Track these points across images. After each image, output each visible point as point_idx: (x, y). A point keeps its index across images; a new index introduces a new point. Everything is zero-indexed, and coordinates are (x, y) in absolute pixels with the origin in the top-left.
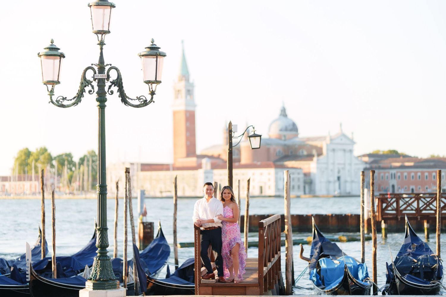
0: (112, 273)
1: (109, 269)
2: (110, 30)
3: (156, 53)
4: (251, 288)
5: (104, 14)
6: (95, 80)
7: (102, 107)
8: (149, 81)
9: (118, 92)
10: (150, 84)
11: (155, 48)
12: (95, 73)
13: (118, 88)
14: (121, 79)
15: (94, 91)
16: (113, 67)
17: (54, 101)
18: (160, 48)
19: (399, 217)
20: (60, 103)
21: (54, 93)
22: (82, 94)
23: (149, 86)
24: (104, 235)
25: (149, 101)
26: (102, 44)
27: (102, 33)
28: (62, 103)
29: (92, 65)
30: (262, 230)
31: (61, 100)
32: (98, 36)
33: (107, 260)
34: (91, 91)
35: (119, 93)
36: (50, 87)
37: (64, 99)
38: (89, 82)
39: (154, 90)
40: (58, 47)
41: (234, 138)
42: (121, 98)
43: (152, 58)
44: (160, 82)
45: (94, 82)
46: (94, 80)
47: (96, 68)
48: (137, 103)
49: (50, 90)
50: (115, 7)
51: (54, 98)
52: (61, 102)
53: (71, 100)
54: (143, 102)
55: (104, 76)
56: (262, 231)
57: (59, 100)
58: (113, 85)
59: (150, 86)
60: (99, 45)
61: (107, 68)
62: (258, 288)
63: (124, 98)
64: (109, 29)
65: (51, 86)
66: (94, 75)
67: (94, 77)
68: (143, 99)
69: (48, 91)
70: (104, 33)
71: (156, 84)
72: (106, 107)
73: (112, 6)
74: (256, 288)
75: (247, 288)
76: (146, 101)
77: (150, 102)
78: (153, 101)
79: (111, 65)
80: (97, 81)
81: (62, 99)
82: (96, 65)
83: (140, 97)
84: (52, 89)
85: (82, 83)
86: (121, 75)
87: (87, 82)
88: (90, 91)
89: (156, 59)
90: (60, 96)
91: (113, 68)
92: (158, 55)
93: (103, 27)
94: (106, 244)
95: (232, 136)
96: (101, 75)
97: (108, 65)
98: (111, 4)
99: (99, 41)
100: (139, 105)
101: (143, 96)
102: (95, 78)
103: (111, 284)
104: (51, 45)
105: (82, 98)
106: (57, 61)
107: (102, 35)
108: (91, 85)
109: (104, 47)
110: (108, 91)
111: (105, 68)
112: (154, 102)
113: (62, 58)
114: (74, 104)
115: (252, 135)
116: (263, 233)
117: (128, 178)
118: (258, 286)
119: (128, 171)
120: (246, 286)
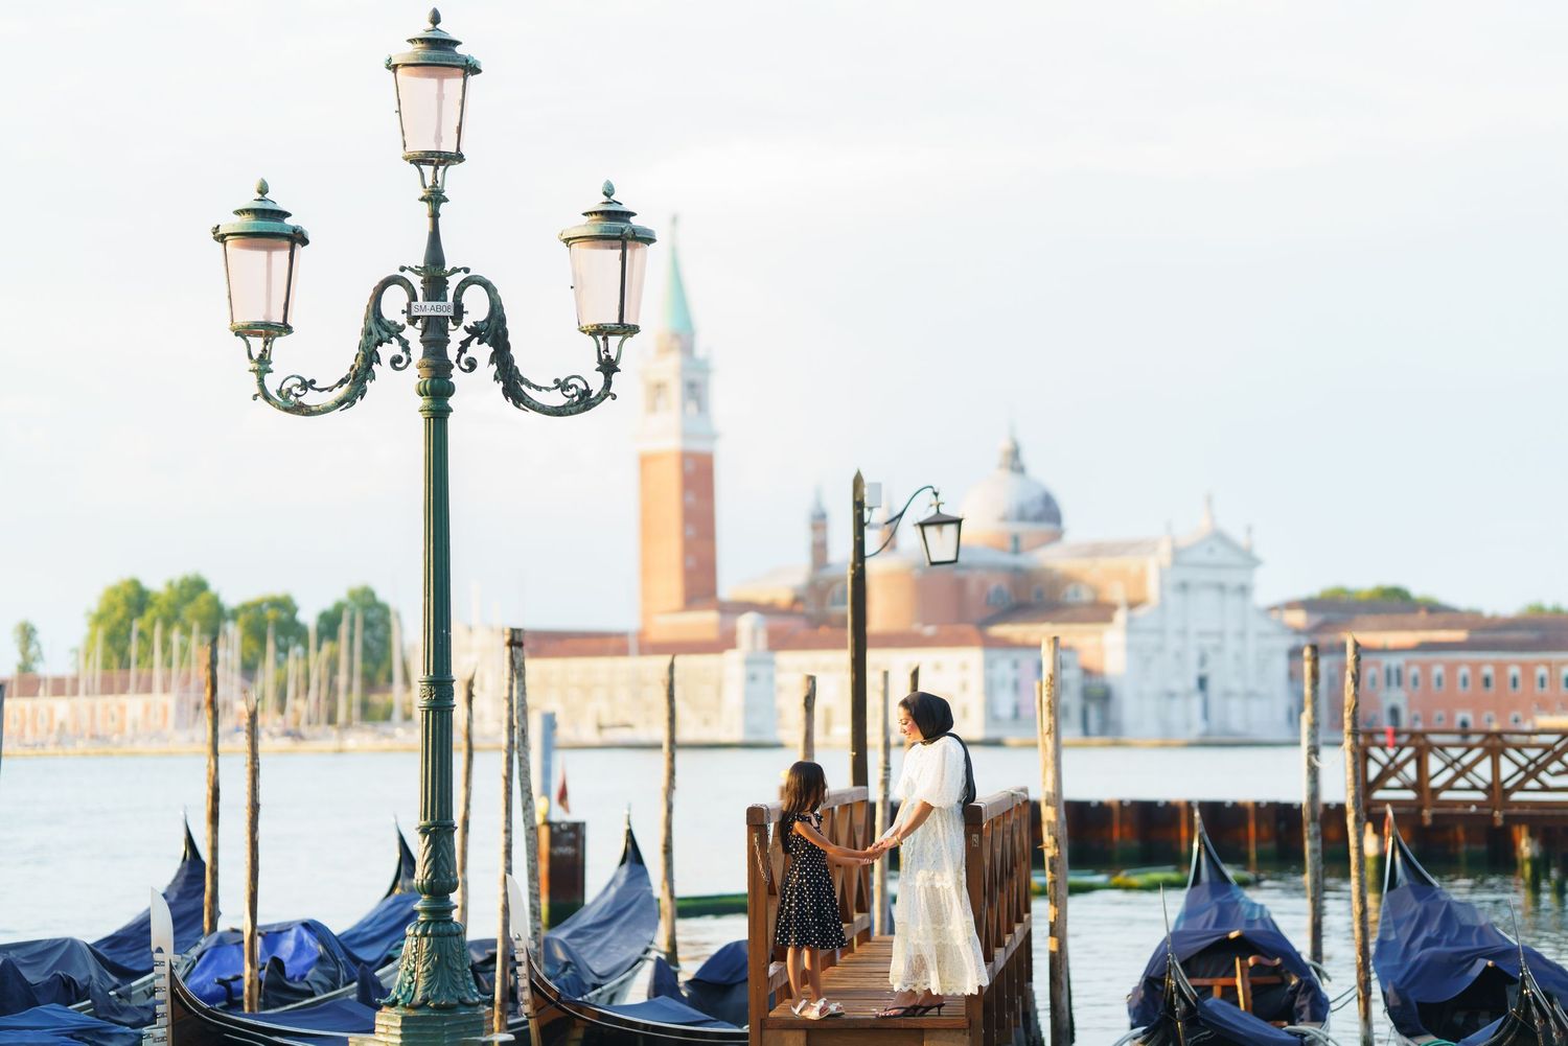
0: (468, 979)
1: (459, 968)
2: (463, 151)
3: (623, 230)
4: (936, 1035)
5: (441, 97)
6: (413, 320)
7: (438, 416)
8: (598, 326)
9: (491, 362)
10: (600, 338)
11: (616, 212)
12: (414, 297)
13: (492, 350)
14: (503, 320)
15: (409, 360)
16: (474, 279)
17: (272, 390)
18: (633, 214)
19: (1426, 813)
20: (292, 398)
21: (270, 366)
22: (369, 368)
23: (597, 342)
24: (444, 849)
25: (599, 395)
26: (435, 198)
27: (436, 160)
28: (300, 399)
29: (403, 269)
30: (976, 833)
31: (296, 390)
32: (420, 170)
33: (450, 935)
34: (400, 359)
35: (494, 367)
36: (257, 344)
37: (307, 385)
38: (392, 328)
39: (613, 357)
40: (282, 206)
41: (871, 527)
42: (501, 383)
43: (606, 248)
44: (634, 330)
45: (409, 328)
46: (410, 323)
47: (417, 281)
48: (557, 399)
49: (255, 356)
50: (478, 71)
51: (272, 383)
52: (297, 396)
53: (330, 389)
54: (576, 399)
55: (445, 308)
56: (975, 837)
57: (290, 390)
58: (476, 339)
59: (601, 342)
60: (425, 204)
61: (453, 282)
62: (965, 1034)
63: (512, 385)
64: (458, 149)
65: (261, 340)
66: (409, 306)
67: (408, 311)
68: (576, 387)
69: (250, 356)
70: (443, 163)
71: (620, 338)
72: (451, 414)
73: (470, 69)
74: (960, 1035)
75: (926, 1036)
76: (588, 392)
77: (602, 397)
78: (611, 394)
79: (467, 270)
80: (419, 324)
81: (298, 386)
82: (417, 273)
83: (567, 379)
84: (265, 350)
85: (368, 333)
86: (501, 307)
87: (387, 330)
88: (395, 361)
89: (620, 251)
90: (293, 376)
91: (474, 283)
92: (628, 238)
93: (439, 138)
94: (447, 881)
95: (866, 520)
96: (435, 304)
97: (459, 270)
98: (467, 61)
99: (425, 187)
100: (564, 406)
101: (579, 377)
102: (414, 314)
103: (465, 1021)
104: (259, 200)
105: (368, 381)
106: (281, 256)
107: (436, 168)
108: (400, 338)
109: (443, 207)
110: (458, 361)
111: (447, 282)
112: (614, 397)
113: (297, 245)
114: (340, 403)
115: (931, 518)
116: (981, 844)
117: (517, 665)
118: (964, 1029)
119: (517, 639)
120: (923, 1026)
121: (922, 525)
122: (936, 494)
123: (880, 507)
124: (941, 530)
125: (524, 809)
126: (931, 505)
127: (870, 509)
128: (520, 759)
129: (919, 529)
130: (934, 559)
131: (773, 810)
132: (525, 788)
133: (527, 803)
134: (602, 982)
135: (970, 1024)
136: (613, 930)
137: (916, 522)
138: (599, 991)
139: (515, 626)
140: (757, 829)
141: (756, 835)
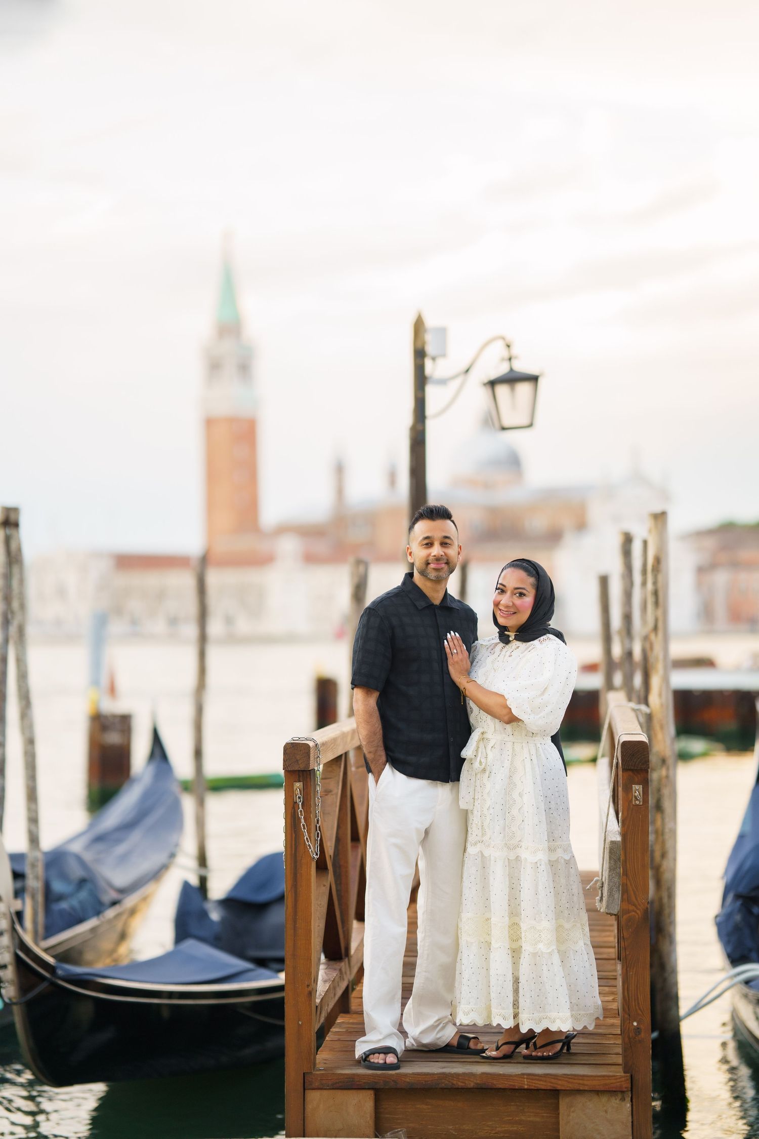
4: (580, 1100)
30: (638, 784)
41: (434, 383)
56: (637, 789)
62: (623, 1099)
74: (615, 1102)
75: (563, 1103)
95: (428, 374)
115: (505, 374)
116: (645, 800)
118: (622, 1092)
120: (559, 1088)
121: (493, 383)
122: (509, 346)
123: (445, 358)
124: (513, 389)
126: (503, 360)
129: (489, 389)
130: (507, 423)
131: (323, 744)
135: (632, 1088)
137: (486, 381)
140: (299, 776)
141: (298, 785)
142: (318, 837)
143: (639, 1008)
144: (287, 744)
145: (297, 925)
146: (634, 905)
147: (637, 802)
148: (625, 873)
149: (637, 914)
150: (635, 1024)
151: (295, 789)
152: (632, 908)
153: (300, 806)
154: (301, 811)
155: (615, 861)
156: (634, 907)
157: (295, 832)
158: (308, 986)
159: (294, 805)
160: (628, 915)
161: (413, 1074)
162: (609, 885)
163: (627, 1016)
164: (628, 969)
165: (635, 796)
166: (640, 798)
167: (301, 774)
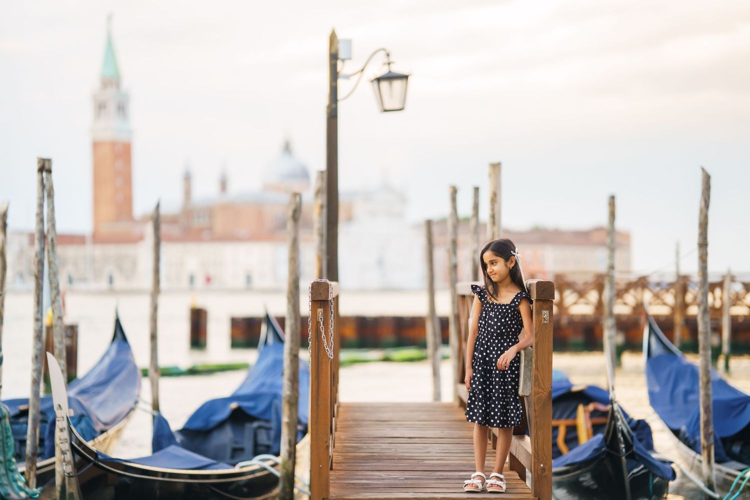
30: (546, 310)
41: (343, 77)
56: (546, 313)
95: (339, 71)
115: (386, 74)
117: (47, 187)
119: (47, 166)
121: (379, 80)
122: (388, 55)
123: (350, 59)
124: (391, 84)
125: (53, 302)
126: (385, 64)
127: (343, 60)
128: (50, 263)
129: (376, 83)
130: (387, 107)
132: (54, 285)
133: (55, 298)
134: (107, 428)
136: (109, 391)
137: (374, 78)
138: (105, 435)
139: (45, 156)
140: (321, 305)
141: (320, 311)
142: (332, 345)
143: (545, 456)
144: (315, 282)
145: (319, 402)
146: (542, 389)
147: (545, 322)
148: (537, 368)
149: (544, 394)
150: (542, 465)
151: (318, 312)
152: (540, 390)
153: (322, 324)
154: (322, 328)
155: (528, 361)
156: (542, 391)
157: (318, 342)
158: (326, 442)
159: (317, 324)
160: (538, 396)
161: (396, 499)
162: (524, 377)
163: (536, 460)
164: (538, 430)
165: (544, 318)
166: (548, 318)
167: (322, 302)
